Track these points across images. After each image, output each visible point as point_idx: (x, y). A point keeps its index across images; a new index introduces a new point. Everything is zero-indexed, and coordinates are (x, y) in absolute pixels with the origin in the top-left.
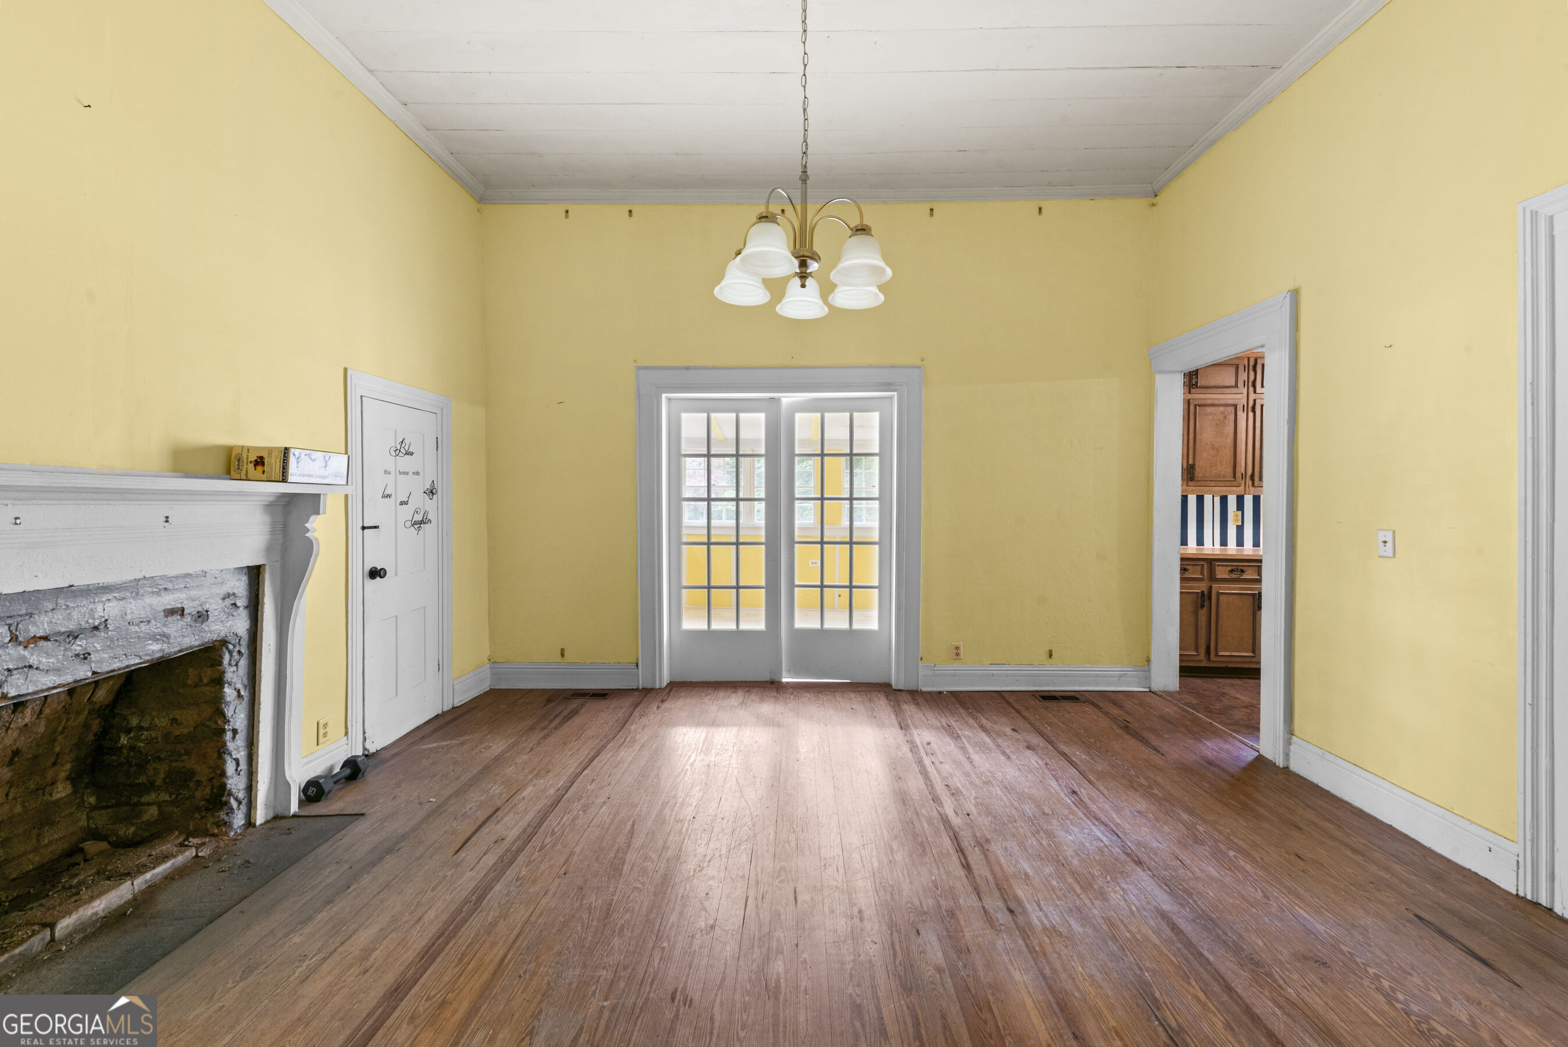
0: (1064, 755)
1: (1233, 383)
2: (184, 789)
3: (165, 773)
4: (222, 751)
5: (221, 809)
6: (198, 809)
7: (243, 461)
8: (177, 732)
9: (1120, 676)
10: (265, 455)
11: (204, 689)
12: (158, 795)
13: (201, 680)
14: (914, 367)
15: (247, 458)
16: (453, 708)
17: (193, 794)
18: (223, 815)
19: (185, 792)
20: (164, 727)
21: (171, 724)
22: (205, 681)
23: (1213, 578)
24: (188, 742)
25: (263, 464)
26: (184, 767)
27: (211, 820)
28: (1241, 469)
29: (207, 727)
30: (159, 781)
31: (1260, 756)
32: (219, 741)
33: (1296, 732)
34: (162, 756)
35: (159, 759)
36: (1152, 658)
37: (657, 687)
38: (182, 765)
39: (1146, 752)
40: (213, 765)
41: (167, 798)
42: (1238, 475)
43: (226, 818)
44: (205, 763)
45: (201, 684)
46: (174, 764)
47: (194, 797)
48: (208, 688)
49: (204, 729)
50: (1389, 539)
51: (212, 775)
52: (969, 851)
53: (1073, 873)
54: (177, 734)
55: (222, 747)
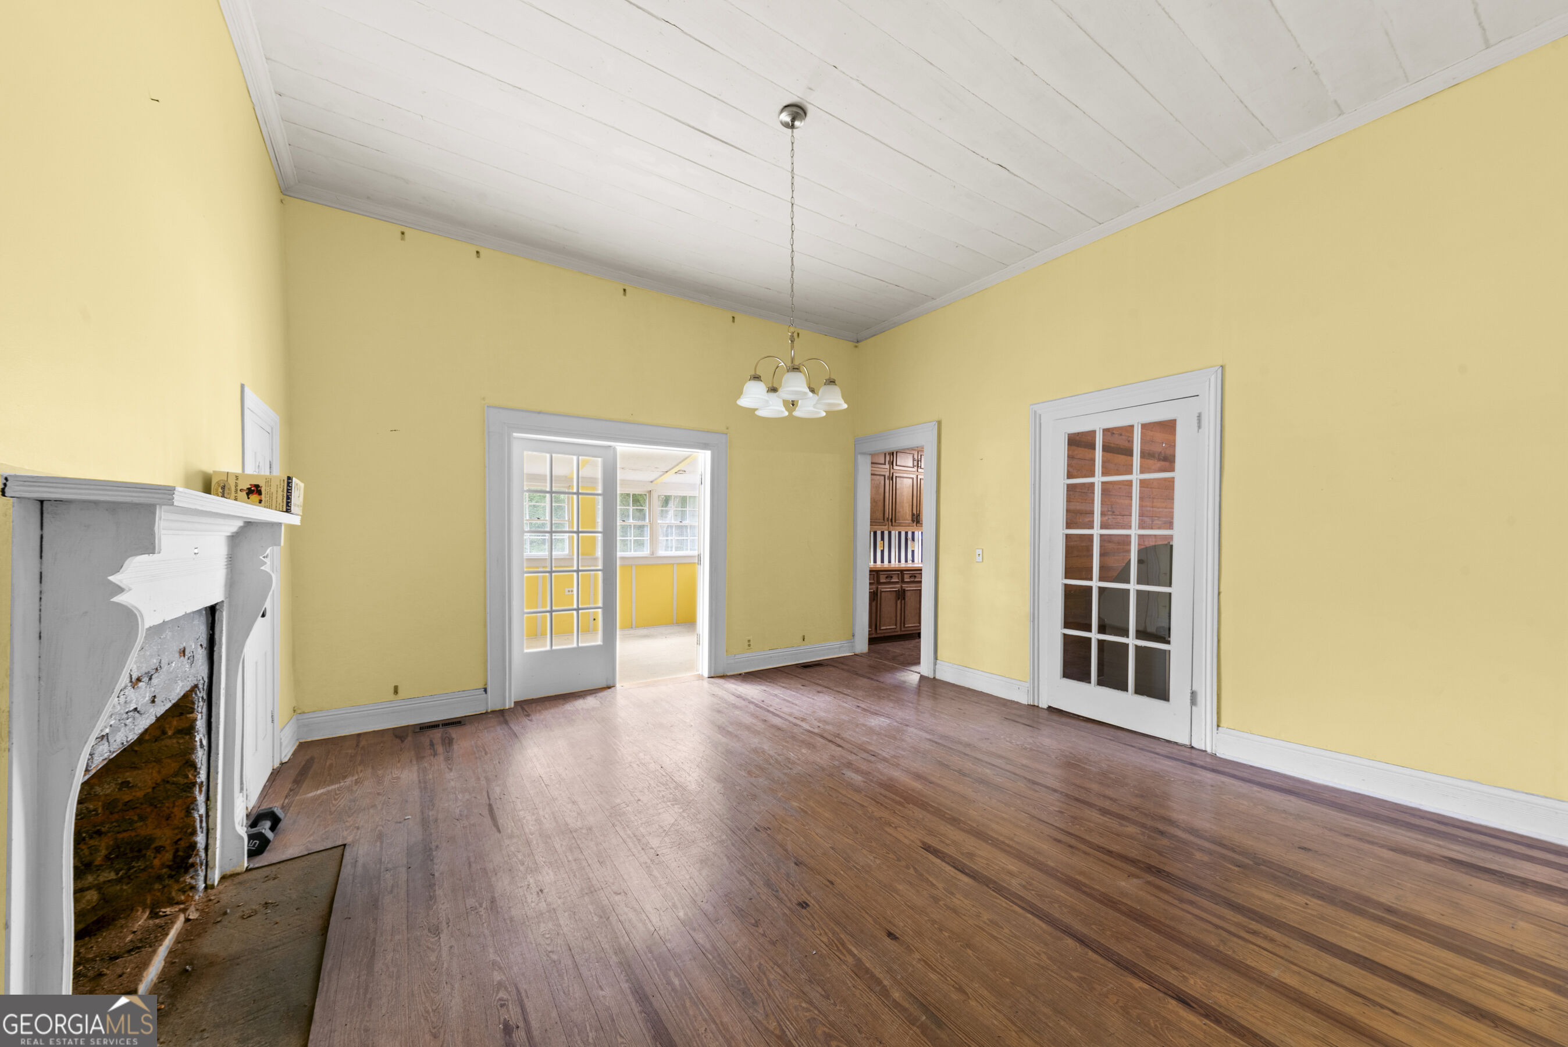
0: (839, 692)
1: (883, 462)
2: (138, 860)
3: (107, 849)
4: (191, 807)
5: (186, 871)
6: (159, 878)
7: (229, 489)
8: (127, 798)
9: (840, 648)
10: (262, 483)
11: (168, 742)
12: (98, 876)
13: (164, 733)
14: (723, 434)
15: (236, 486)
16: (282, 764)
17: (151, 863)
18: (188, 879)
19: (140, 864)
20: (106, 795)
21: (120, 789)
22: (170, 733)
23: (903, 581)
24: (144, 806)
25: (260, 493)
26: (137, 836)
27: (176, 887)
28: (887, 515)
29: (173, 783)
30: (99, 859)
31: (922, 676)
32: (189, 797)
33: (938, 658)
34: (103, 829)
35: (99, 833)
36: (856, 634)
37: (507, 708)
38: (133, 834)
39: (875, 684)
40: (181, 825)
41: (112, 876)
42: (886, 519)
43: (193, 882)
44: (168, 825)
45: (164, 737)
46: (120, 836)
47: (152, 867)
48: (175, 741)
49: (168, 786)
50: (981, 553)
51: (179, 837)
52: (834, 740)
53: (886, 736)
54: (127, 800)
55: (192, 803)
